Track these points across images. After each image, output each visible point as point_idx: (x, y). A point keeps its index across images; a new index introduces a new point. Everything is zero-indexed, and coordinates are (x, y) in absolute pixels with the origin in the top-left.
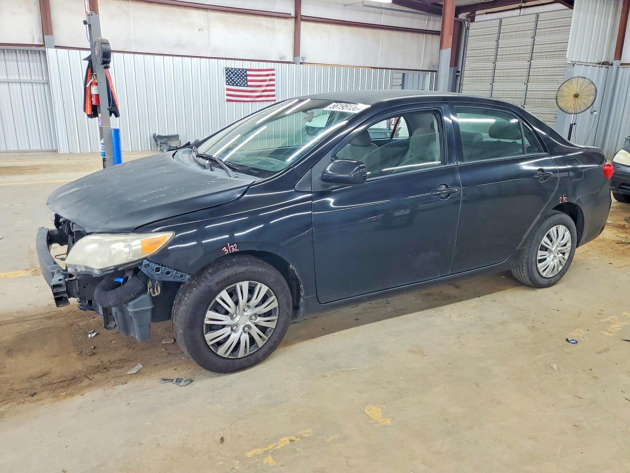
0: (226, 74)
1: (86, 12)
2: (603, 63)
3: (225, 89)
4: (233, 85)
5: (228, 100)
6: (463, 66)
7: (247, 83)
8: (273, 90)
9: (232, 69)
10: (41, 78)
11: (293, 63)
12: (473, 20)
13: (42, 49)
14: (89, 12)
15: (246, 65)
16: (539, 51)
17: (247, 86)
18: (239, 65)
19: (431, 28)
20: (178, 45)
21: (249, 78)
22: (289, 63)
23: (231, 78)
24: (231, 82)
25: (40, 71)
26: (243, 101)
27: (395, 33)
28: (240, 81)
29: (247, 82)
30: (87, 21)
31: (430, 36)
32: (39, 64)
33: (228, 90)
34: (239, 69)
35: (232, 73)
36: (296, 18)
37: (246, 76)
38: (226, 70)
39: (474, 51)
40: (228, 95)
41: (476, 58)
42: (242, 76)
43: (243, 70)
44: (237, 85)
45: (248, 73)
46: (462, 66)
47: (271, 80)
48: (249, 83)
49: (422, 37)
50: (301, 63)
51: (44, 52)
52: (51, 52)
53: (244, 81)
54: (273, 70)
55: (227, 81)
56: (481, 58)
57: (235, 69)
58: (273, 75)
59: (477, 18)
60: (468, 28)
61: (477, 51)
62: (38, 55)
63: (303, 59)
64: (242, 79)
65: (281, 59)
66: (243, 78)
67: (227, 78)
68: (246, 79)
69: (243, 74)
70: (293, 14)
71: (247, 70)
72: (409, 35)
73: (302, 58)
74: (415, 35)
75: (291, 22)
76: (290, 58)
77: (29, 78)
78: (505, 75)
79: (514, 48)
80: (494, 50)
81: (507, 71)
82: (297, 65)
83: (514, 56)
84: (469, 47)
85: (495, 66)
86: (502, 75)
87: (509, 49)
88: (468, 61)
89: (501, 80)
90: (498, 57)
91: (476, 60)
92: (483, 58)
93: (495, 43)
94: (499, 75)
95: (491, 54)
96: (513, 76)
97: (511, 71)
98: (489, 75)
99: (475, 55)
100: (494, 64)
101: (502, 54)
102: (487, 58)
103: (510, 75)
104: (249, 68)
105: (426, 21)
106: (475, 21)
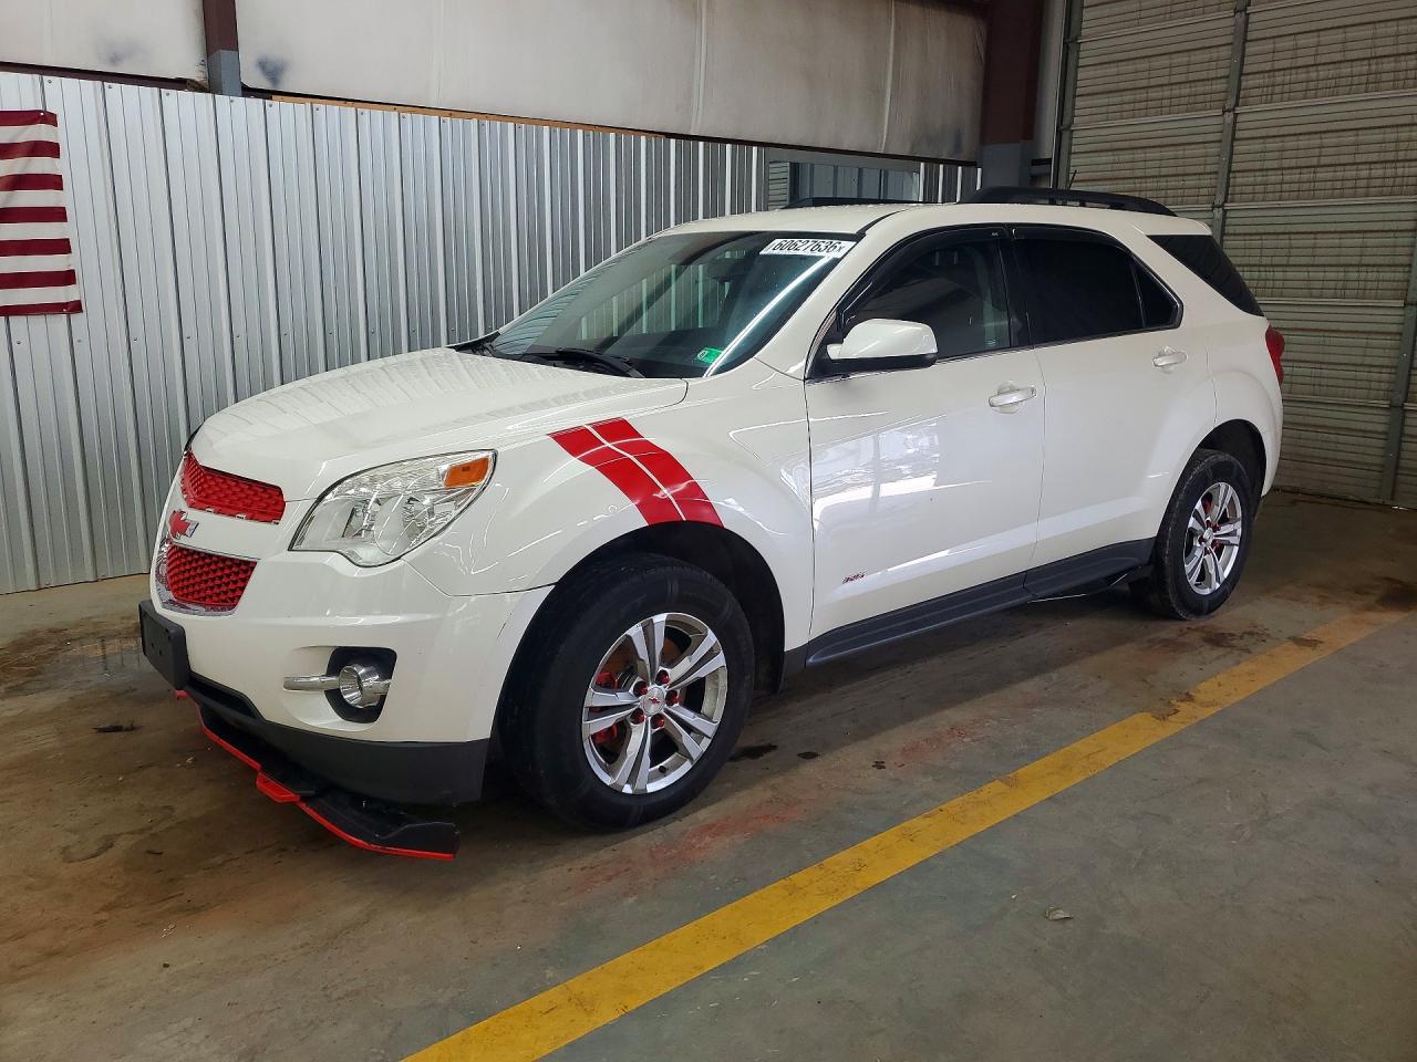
6: (1066, 135)
11: (203, 89)
22: (180, 84)
39: (1113, 70)
41: (1128, 97)
46: (1059, 134)
54: (42, 118)
56: (1153, 94)
61: (1124, 68)
63: (272, 69)
65: (115, 60)
76: (184, 58)
78: (1293, 163)
79: (1339, 36)
80: (1225, 52)
81: (1303, 142)
82: (222, 99)
83: (1346, 70)
84: (1088, 52)
85: (1235, 123)
86: (1275, 164)
87: (1311, 40)
88: (1088, 111)
89: (1270, 188)
90: (1251, 83)
91: (1127, 107)
92: (1167, 93)
93: (1230, 22)
94: (1258, 165)
95: (1204, 75)
96: (1339, 165)
97: (1330, 140)
98: (1200, 169)
99: (1122, 86)
100: (1229, 117)
101: (1268, 67)
102: (1186, 90)
103: (1324, 160)
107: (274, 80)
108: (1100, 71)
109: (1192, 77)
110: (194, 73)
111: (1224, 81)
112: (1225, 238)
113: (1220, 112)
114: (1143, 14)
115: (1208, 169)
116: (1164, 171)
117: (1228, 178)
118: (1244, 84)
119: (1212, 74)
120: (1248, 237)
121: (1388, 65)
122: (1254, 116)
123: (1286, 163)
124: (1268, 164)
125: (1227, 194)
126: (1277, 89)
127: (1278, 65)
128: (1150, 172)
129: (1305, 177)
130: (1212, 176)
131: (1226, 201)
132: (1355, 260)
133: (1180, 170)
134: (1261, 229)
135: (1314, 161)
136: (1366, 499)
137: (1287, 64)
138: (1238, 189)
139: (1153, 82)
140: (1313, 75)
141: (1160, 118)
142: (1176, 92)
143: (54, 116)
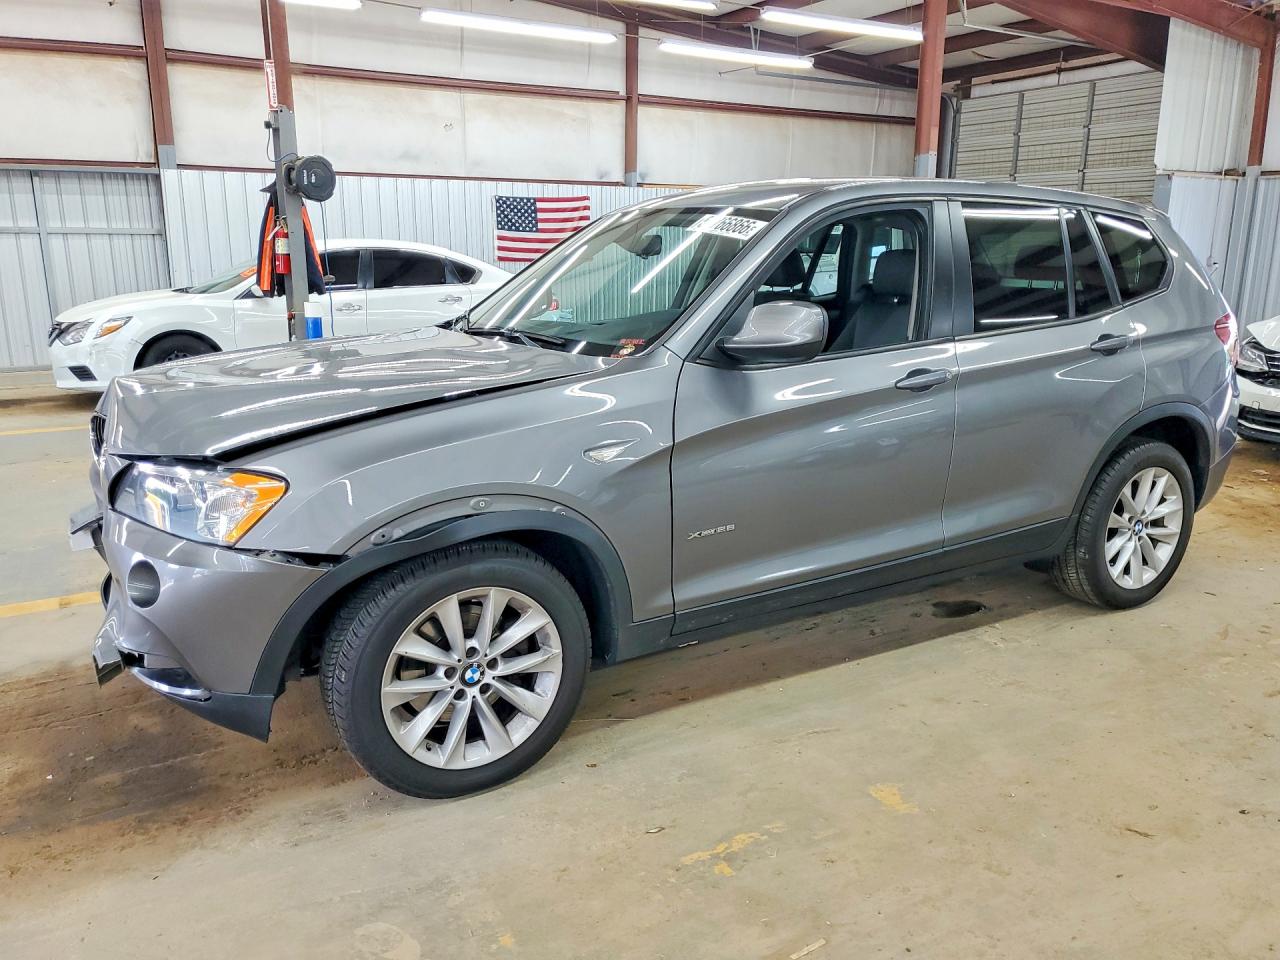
0: (498, 208)
1: (271, 107)
2: (1227, 173)
3: (496, 237)
4: (510, 229)
5: (501, 259)
7: (535, 225)
9: (508, 198)
10: (148, 226)
11: (624, 185)
12: (967, 96)
13: (154, 170)
14: (275, 105)
15: (535, 191)
16: (1099, 152)
17: (538, 231)
18: (521, 191)
19: (885, 111)
20: (406, 156)
21: (540, 215)
22: (617, 184)
23: (506, 216)
24: (506, 224)
25: (147, 211)
27: (817, 123)
28: (524, 222)
29: (536, 223)
30: (272, 123)
31: (885, 127)
32: (145, 198)
33: (501, 238)
34: (522, 199)
35: (508, 206)
36: (628, 99)
37: (536, 211)
38: (497, 201)
39: (970, 154)
40: (501, 249)
41: (977, 167)
42: (526, 211)
43: (529, 200)
44: (517, 230)
45: (539, 205)
47: (582, 218)
48: (541, 226)
49: (870, 129)
50: (640, 185)
51: (157, 177)
52: (169, 176)
53: (530, 222)
54: (587, 198)
55: (499, 223)
56: (986, 166)
57: (515, 199)
58: (586, 208)
59: (975, 92)
60: (958, 111)
61: (977, 153)
62: (144, 183)
63: (643, 176)
64: (527, 218)
65: (601, 177)
66: (530, 215)
67: (498, 216)
68: (535, 218)
69: (529, 208)
70: (623, 93)
71: (534, 199)
72: (844, 126)
73: (640, 175)
74: (857, 126)
75: (619, 108)
76: (618, 176)
77: (126, 225)
80: (1011, 150)
82: (632, 189)
84: (962, 144)
87: (1040, 148)
88: (961, 172)
90: (1020, 164)
91: (975, 171)
92: (991, 166)
93: (1013, 138)
95: (1005, 159)
99: (975, 162)
100: (1012, 178)
101: (1026, 158)
102: (998, 165)
104: (540, 196)
105: (877, 99)
106: (972, 96)
107: (643, 179)
108: (967, 155)
109: (1000, 160)
110: (622, 180)
111: (1010, 162)
113: (1009, 175)
114: (983, 131)
118: (1017, 164)
119: (1008, 159)
121: (1066, 160)
127: (1030, 157)
139: (986, 161)
142: (995, 166)
143: (589, 197)
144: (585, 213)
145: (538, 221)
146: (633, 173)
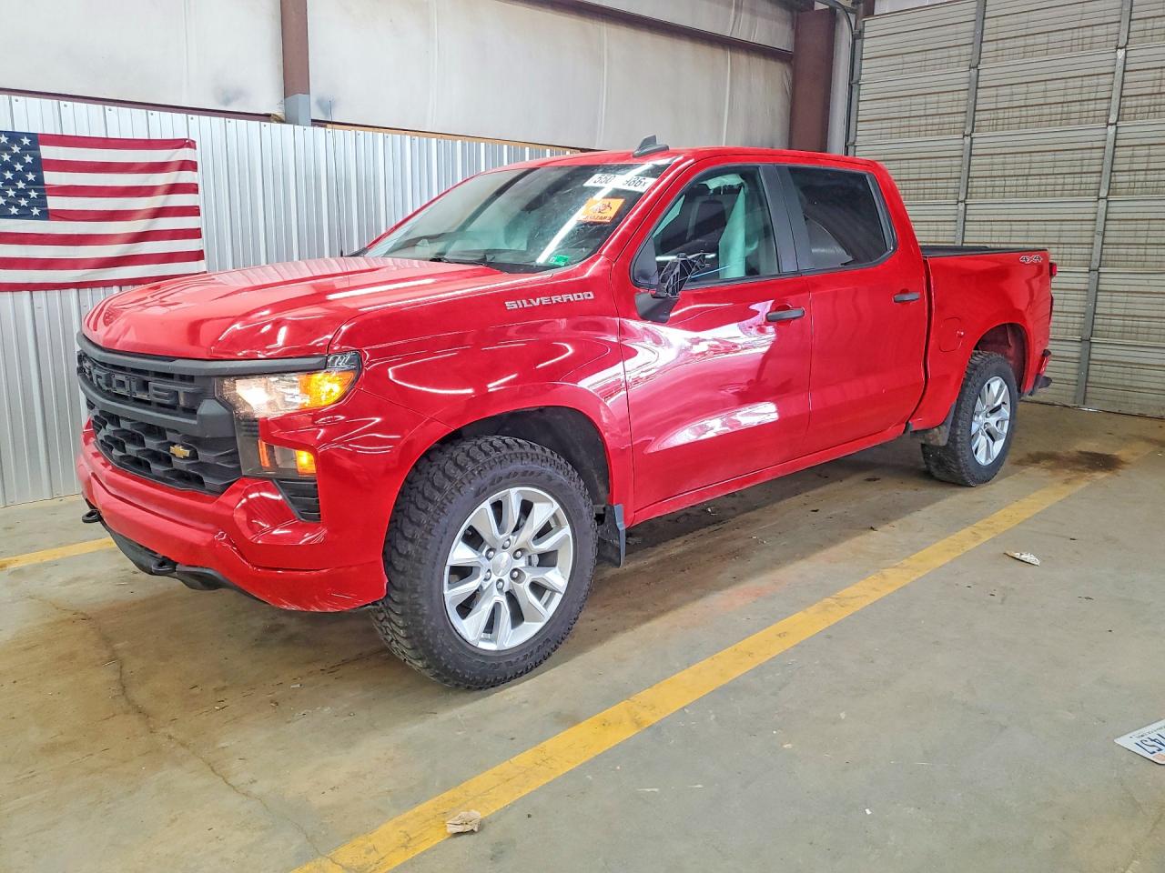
7: (39, 202)
8: (195, 234)
11: (281, 121)
15: (33, 117)
16: (1148, 91)
17: (47, 215)
21: (51, 178)
22: (267, 117)
26: (31, 287)
27: (646, 39)
29: (42, 197)
31: (745, 59)
41: (896, 123)
42: (9, 167)
43: (14, 137)
45: (47, 152)
46: (846, 148)
47: (173, 189)
48: (54, 203)
49: (721, 59)
50: (316, 122)
53: (22, 194)
54: (187, 144)
58: (190, 166)
60: (858, 34)
61: (892, 103)
63: (327, 106)
64: (10, 184)
65: (227, 101)
66: (19, 176)
68: (39, 180)
69: (17, 157)
71: (38, 140)
72: (686, 48)
73: (320, 103)
76: (268, 101)
78: (1012, 173)
79: (1041, 87)
80: (963, 95)
81: (1019, 158)
82: (299, 129)
83: (1046, 110)
84: (866, 90)
85: (971, 144)
86: (1000, 173)
87: (1023, 89)
88: (867, 133)
89: (997, 189)
90: (982, 117)
91: (894, 130)
92: (923, 122)
93: (966, 74)
94: (987, 173)
95: (949, 110)
96: (1043, 175)
97: (1036, 157)
98: (949, 175)
99: (892, 115)
100: (967, 140)
101: (993, 106)
102: (936, 120)
103: (1033, 172)
104: (50, 129)
105: (733, 10)
106: (875, 14)
107: (327, 114)
108: (876, 105)
109: (940, 111)
110: (278, 110)
111: (963, 114)
112: (966, 223)
113: (961, 136)
114: (906, 66)
115: (954, 175)
116: (923, 176)
117: (968, 182)
118: (977, 118)
119: (955, 110)
120: (982, 223)
121: (1076, 107)
122: (982, 141)
123: (1007, 173)
124: (994, 173)
125: (967, 193)
126: (1000, 122)
127: (1000, 105)
128: (912, 177)
129: (1020, 182)
130: (957, 180)
131: (966, 198)
132: (1056, 240)
133: (934, 176)
134: (991, 218)
135: (1026, 172)
136: (1067, 404)
137: (1006, 105)
138: (974, 190)
139: (913, 113)
140: (1024, 113)
141: (919, 139)
142: (930, 121)
143: (194, 142)
144: (185, 177)
145: (45, 191)
146: (300, 96)
